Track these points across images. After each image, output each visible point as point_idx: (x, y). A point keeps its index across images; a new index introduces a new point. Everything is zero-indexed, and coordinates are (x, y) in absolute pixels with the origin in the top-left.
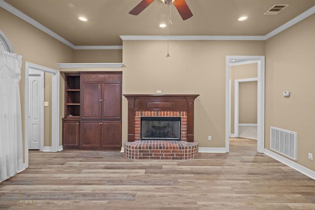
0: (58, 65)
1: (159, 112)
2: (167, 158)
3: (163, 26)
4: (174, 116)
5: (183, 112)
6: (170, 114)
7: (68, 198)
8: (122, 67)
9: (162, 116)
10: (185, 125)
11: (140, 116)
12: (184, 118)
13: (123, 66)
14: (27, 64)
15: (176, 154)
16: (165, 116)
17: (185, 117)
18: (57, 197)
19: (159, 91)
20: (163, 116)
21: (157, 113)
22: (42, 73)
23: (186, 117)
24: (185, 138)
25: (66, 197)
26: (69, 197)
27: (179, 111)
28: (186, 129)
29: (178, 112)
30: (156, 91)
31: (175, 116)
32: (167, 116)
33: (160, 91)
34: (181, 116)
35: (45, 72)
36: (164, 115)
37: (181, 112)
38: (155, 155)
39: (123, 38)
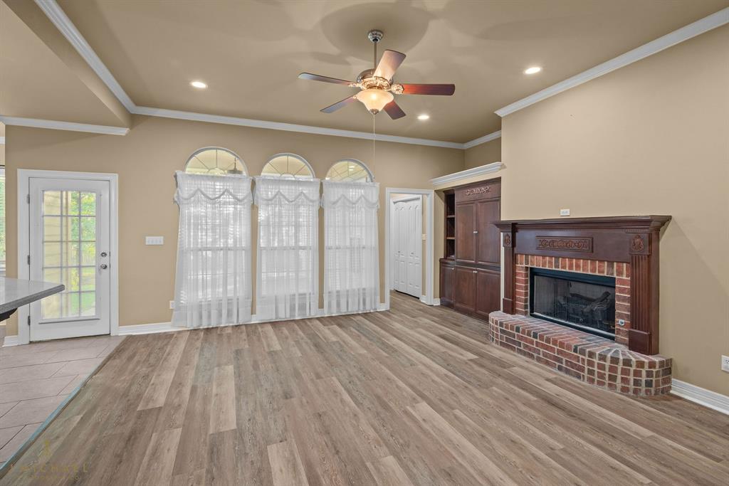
0: (432, 182)
1: (560, 259)
2: (547, 363)
3: (533, 70)
4: (595, 272)
5: (621, 264)
6: (585, 265)
8: (500, 169)
9: (567, 270)
10: (624, 299)
11: (524, 265)
12: (623, 282)
13: (503, 167)
14: (388, 190)
15: (566, 361)
16: (572, 269)
17: (624, 278)
19: (565, 210)
20: (569, 269)
21: (557, 262)
22: (421, 196)
23: (629, 278)
24: (625, 336)
27: (608, 261)
28: (629, 313)
29: (606, 263)
30: (560, 211)
31: (597, 274)
32: (578, 272)
33: (568, 210)
34: (612, 274)
35: (423, 194)
36: (571, 267)
37: (615, 264)
38: (526, 346)
39: (501, 113)
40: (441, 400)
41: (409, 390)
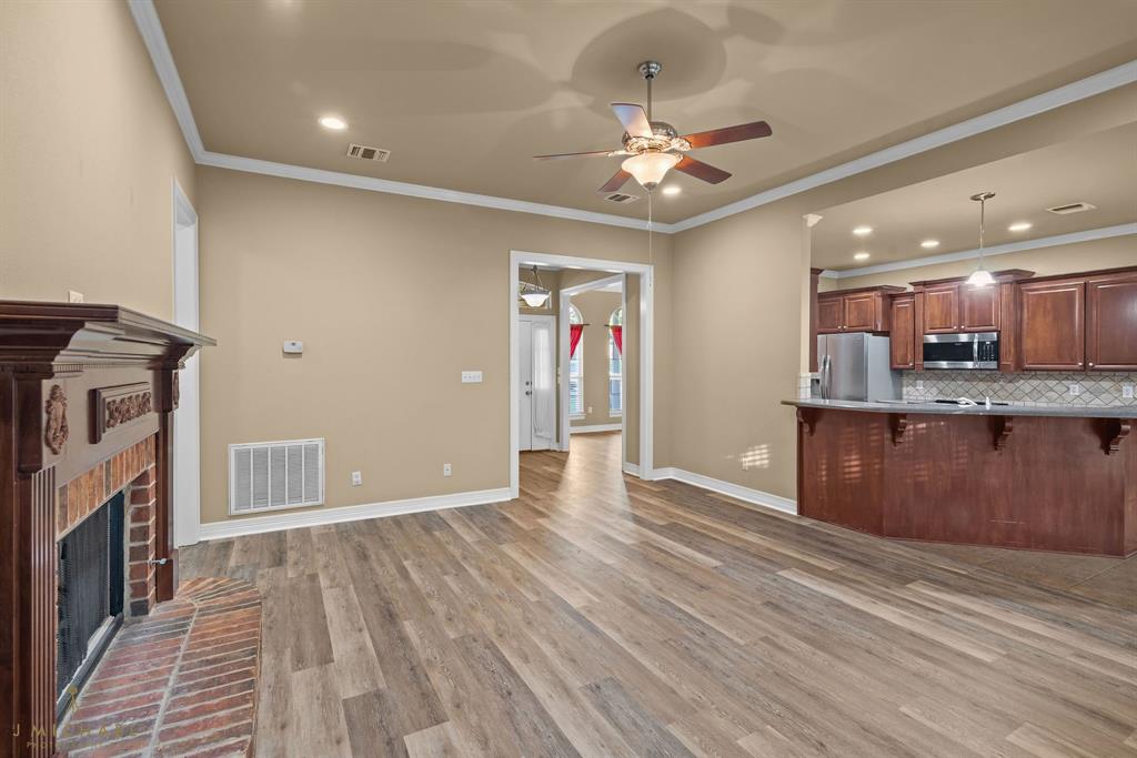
7: (746, 684)
18: (774, 706)
25: (751, 688)
26: (743, 686)
40: (550, 611)
41: (599, 625)
